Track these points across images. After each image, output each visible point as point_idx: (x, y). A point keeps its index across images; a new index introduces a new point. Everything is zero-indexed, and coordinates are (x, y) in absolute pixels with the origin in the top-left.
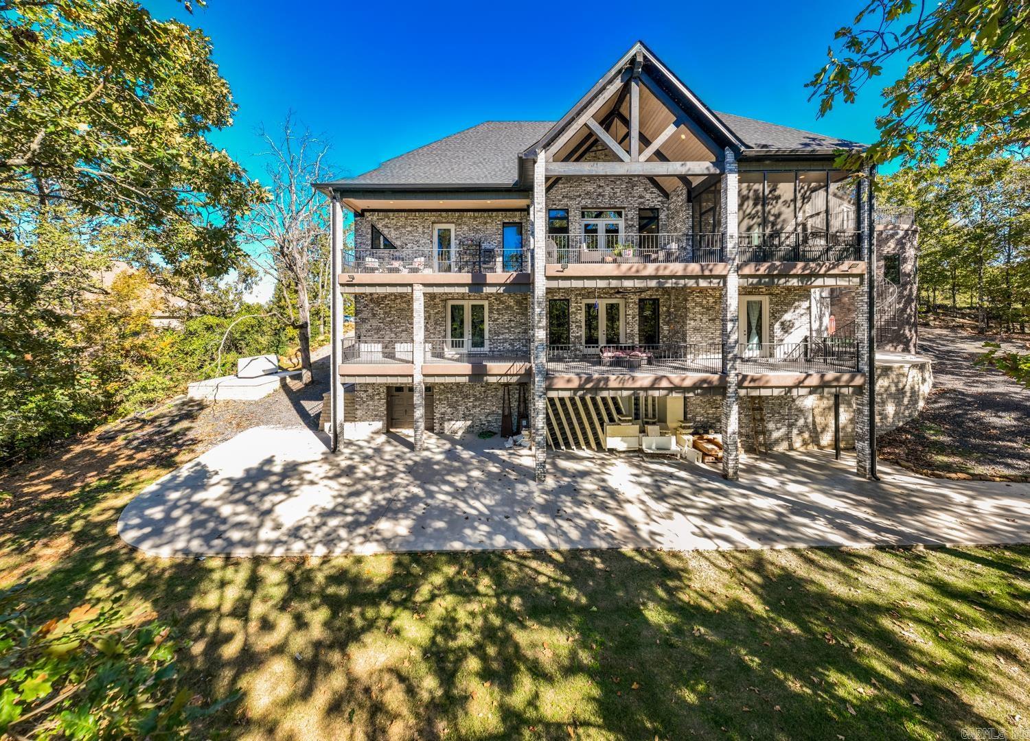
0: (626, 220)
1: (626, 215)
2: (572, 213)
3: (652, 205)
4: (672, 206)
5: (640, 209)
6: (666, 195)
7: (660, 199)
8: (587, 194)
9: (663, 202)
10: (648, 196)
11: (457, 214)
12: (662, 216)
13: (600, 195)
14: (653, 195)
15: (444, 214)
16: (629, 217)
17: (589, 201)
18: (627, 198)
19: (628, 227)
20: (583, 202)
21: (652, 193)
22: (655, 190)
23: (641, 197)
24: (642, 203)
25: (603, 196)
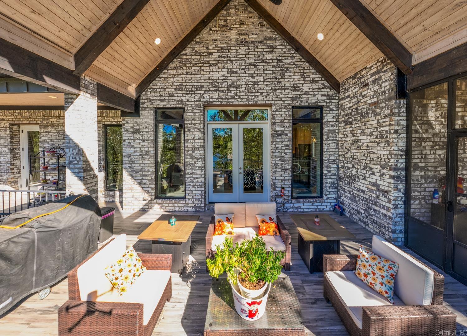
0: (273, 124)
1: (273, 117)
2: (188, 115)
3: (313, 101)
4: (347, 103)
5: (293, 107)
6: (336, 85)
7: (325, 91)
8: (212, 84)
9: (329, 97)
10: (306, 87)
11: (42, 113)
12: (329, 118)
13: (232, 85)
14: (315, 86)
15: (24, 113)
16: (278, 119)
17: (216, 96)
18: (274, 89)
19: (276, 135)
20: (207, 97)
21: (312, 82)
22: (317, 77)
23: (296, 88)
24: (297, 98)
25: (237, 87)
